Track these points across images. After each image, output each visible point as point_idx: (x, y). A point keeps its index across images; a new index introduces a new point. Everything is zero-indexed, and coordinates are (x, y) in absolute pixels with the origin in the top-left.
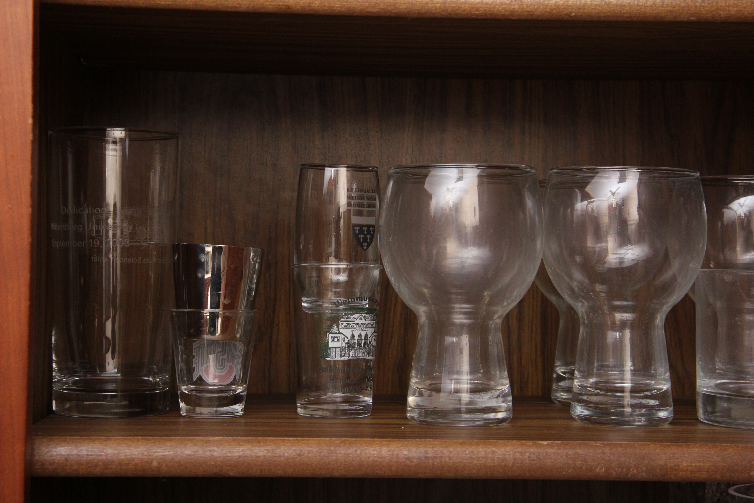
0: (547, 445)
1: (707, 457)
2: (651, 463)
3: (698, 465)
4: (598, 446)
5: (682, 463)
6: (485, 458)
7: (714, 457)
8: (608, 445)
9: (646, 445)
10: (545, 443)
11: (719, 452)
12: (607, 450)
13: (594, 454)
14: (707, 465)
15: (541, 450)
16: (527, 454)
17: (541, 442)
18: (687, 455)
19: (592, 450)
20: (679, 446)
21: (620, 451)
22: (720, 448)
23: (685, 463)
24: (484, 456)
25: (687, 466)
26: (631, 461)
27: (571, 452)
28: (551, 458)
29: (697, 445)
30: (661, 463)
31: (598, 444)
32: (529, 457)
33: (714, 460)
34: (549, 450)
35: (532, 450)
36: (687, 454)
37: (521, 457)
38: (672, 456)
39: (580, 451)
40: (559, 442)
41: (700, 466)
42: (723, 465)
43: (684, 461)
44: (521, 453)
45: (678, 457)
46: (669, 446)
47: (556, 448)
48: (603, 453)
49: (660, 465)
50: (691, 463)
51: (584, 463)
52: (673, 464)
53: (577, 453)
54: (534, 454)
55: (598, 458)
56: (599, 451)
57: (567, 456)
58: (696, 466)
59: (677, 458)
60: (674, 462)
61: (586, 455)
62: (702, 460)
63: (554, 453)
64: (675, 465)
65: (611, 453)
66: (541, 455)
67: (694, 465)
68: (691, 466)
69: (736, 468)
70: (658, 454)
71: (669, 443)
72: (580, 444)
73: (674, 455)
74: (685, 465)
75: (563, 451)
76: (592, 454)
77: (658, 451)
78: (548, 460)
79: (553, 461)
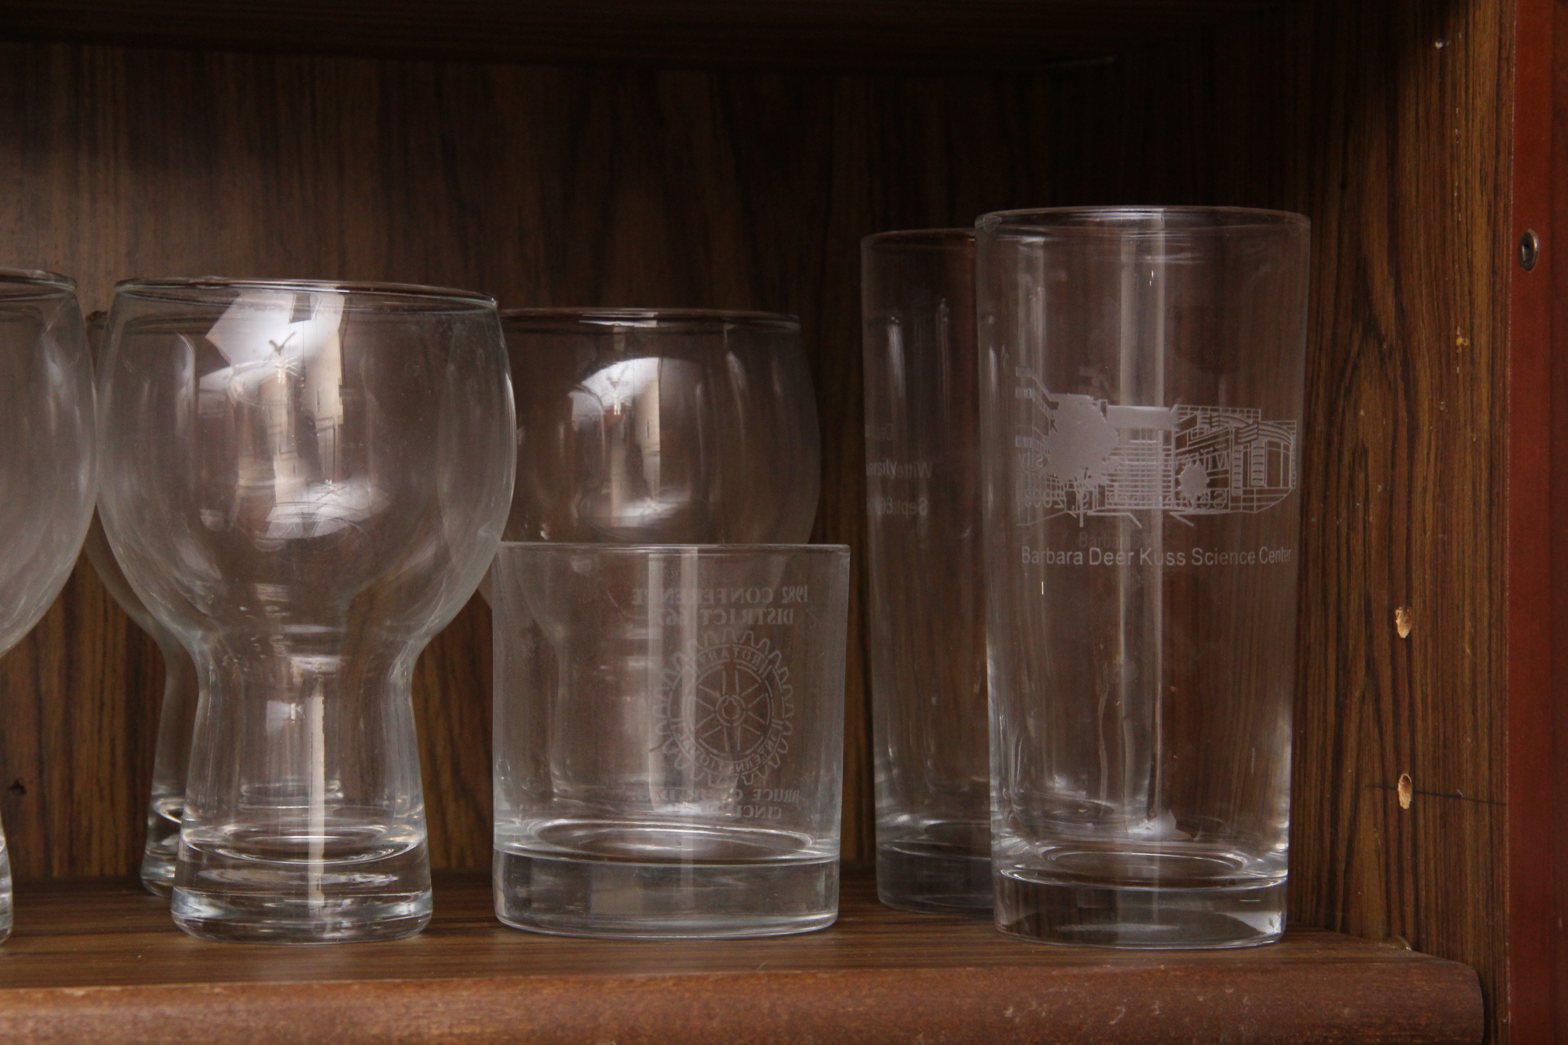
0: (83, 997)
1: (492, 1010)
2: (350, 1032)
3: (467, 1031)
4: (218, 994)
5: (430, 1028)
7: (507, 1010)
8: (243, 990)
9: (340, 986)
10: (80, 992)
11: (519, 998)
12: (240, 1005)
13: (205, 1015)
14: (490, 1029)
15: (66, 1012)
16: (30, 1024)
17: (67, 991)
18: (441, 1007)
19: (201, 1006)
20: (423, 986)
21: (273, 1004)
22: (522, 987)
23: (437, 1028)
25: (441, 1036)
26: (301, 1029)
27: (145, 1013)
28: (92, 1031)
29: (468, 981)
30: (376, 1030)
31: (217, 990)
32: (35, 1031)
33: (508, 1017)
34: (89, 1011)
35: (42, 1012)
36: (440, 1005)
37: (13, 1032)
38: (403, 1011)
39: (168, 1010)
40: (117, 989)
41: (473, 1034)
42: (530, 1028)
43: (433, 1023)
44: (14, 1022)
45: (421, 1014)
46: (397, 986)
47: (106, 1003)
48: (230, 1012)
49: (375, 1037)
50: (451, 1027)
51: (178, 1039)
52: (406, 1033)
53: (163, 1015)
54: (47, 1023)
55: (218, 1026)
56: (219, 1007)
57: (135, 1024)
58: (462, 1034)
59: (417, 1017)
60: (408, 1026)
61: (185, 1019)
62: (477, 1017)
63: (102, 1018)
64: (411, 1035)
65: (249, 1012)
66: (65, 1024)
67: (457, 1031)
68: (452, 1034)
69: (559, 1034)
70: (369, 1008)
71: (398, 981)
72: (170, 991)
73: (407, 1008)
74: (435, 1032)
75: (124, 1013)
76: (200, 1017)
77: (368, 1001)
78: (86, 1037)
79: (97, 1037)
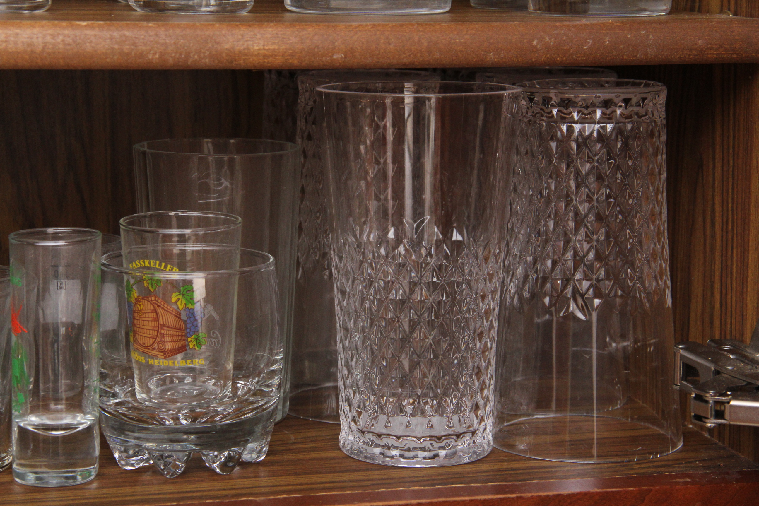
0: (86, 26)
1: (283, 38)
2: (215, 46)
3: (272, 48)
4: (150, 27)
5: (253, 46)
6: (5, 42)
7: (291, 38)
8: (163, 26)
9: (210, 25)
10: (84, 23)
11: (297, 32)
12: (162, 32)
13: (145, 36)
14: (283, 47)
15: (78, 33)
16: (61, 37)
17: (78, 23)
18: (259, 36)
19: (143, 32)
20: (250, 26)
21: (177, 32)
22: (298, 27)
23: (257, 46)
24: (4, 39)
25: (259, 50)
26: (192, 44)
27: (116, 34)
28: (91, 42)
29: (272, 24)
30: (227, 46)
31: (150, 25)
32: (63, 41)
33: (291, 41)
34: (89, 32)
35: (66, 32)
36: (258, 35)
37: (52, 41)
38: (240, 37)
39: (127, 33)
40: (102, 23)
41: (274, 49)
42: (302, 47)
43: (256, 43)
44: (53, 36)
45: (249, 39)
46: (237, 26)
47: (97, 29)
48: (157, 35)
49: (227, 49)
50: (264, 45)
51: (133, 47)
52: (242, 48)
53: (125, 35)
54: (69, 37)
55: (151, 41)
56: (152, 33)
57: (111, 39)
58: (269, 49)
59: (247, 40)
60: (243, 45)
61: (136, 38)
62: (276, 41)
63: (95, 36)
64: (244, 49)
65: (166, 35)
66: (78, 38)
67: (266, 48)
68: (264, 49)
69: (316, 50)
70: (224, 36)
71: (238, 23)
72: (127, 25)
73: (243, 36)
74: (256, 48)
75: (106, 34)
76: (143, 37)
77: (223, 32)
78: (88, 44)
79: (93, 45)
